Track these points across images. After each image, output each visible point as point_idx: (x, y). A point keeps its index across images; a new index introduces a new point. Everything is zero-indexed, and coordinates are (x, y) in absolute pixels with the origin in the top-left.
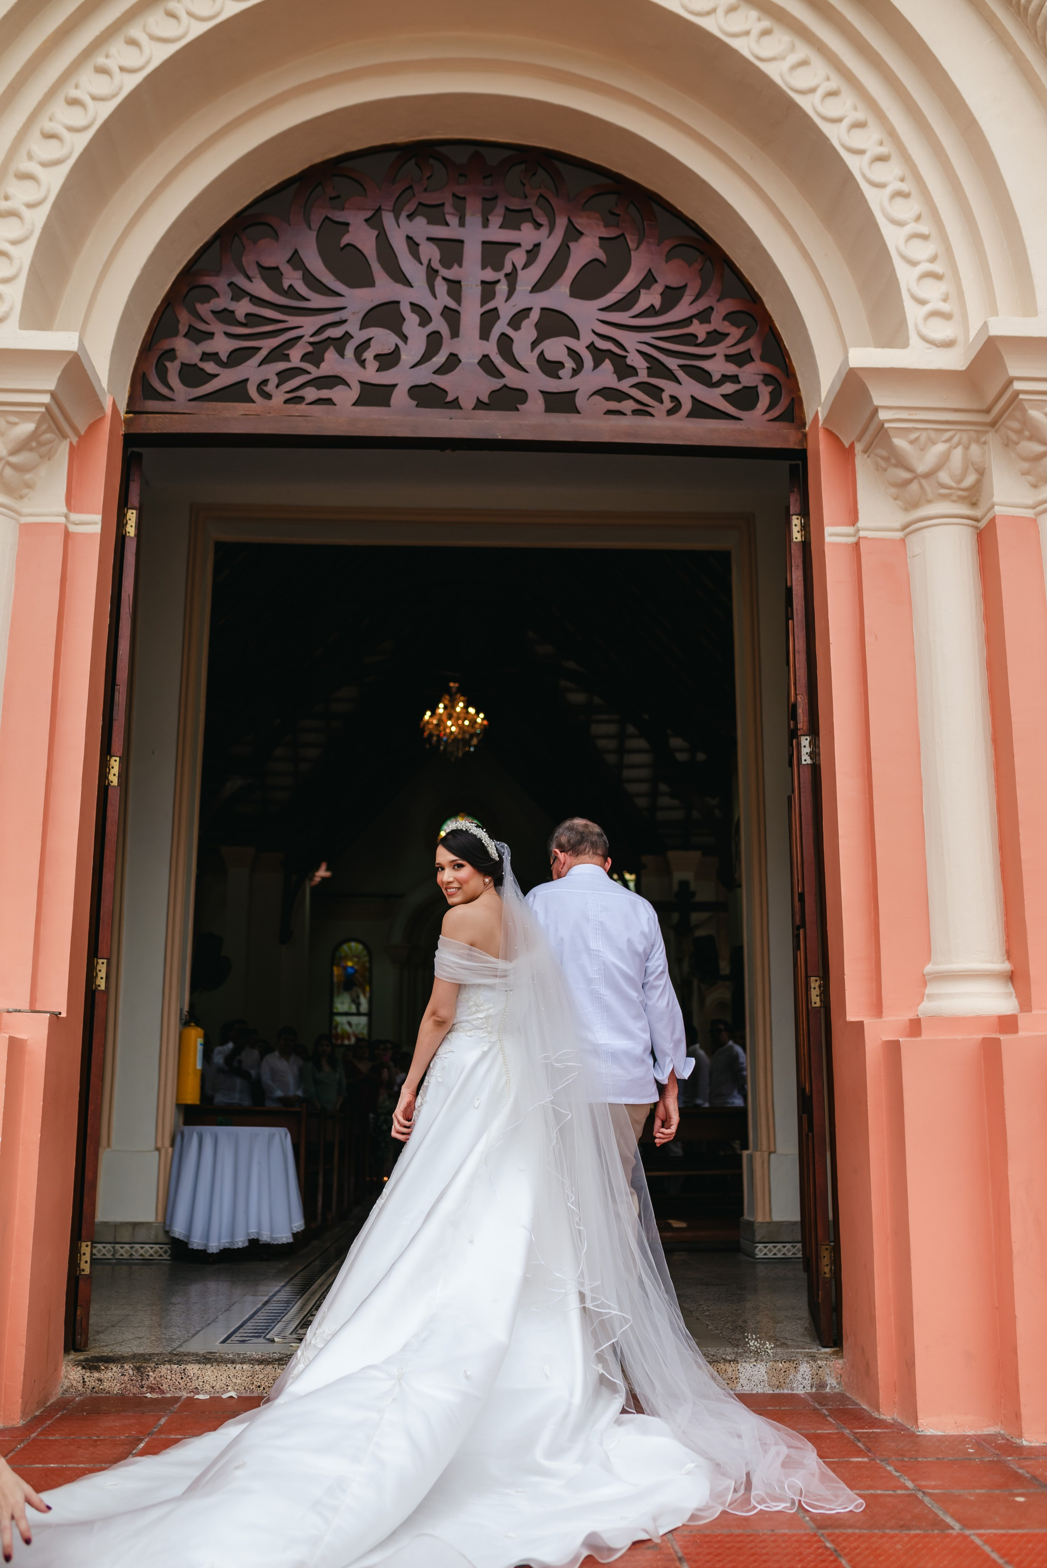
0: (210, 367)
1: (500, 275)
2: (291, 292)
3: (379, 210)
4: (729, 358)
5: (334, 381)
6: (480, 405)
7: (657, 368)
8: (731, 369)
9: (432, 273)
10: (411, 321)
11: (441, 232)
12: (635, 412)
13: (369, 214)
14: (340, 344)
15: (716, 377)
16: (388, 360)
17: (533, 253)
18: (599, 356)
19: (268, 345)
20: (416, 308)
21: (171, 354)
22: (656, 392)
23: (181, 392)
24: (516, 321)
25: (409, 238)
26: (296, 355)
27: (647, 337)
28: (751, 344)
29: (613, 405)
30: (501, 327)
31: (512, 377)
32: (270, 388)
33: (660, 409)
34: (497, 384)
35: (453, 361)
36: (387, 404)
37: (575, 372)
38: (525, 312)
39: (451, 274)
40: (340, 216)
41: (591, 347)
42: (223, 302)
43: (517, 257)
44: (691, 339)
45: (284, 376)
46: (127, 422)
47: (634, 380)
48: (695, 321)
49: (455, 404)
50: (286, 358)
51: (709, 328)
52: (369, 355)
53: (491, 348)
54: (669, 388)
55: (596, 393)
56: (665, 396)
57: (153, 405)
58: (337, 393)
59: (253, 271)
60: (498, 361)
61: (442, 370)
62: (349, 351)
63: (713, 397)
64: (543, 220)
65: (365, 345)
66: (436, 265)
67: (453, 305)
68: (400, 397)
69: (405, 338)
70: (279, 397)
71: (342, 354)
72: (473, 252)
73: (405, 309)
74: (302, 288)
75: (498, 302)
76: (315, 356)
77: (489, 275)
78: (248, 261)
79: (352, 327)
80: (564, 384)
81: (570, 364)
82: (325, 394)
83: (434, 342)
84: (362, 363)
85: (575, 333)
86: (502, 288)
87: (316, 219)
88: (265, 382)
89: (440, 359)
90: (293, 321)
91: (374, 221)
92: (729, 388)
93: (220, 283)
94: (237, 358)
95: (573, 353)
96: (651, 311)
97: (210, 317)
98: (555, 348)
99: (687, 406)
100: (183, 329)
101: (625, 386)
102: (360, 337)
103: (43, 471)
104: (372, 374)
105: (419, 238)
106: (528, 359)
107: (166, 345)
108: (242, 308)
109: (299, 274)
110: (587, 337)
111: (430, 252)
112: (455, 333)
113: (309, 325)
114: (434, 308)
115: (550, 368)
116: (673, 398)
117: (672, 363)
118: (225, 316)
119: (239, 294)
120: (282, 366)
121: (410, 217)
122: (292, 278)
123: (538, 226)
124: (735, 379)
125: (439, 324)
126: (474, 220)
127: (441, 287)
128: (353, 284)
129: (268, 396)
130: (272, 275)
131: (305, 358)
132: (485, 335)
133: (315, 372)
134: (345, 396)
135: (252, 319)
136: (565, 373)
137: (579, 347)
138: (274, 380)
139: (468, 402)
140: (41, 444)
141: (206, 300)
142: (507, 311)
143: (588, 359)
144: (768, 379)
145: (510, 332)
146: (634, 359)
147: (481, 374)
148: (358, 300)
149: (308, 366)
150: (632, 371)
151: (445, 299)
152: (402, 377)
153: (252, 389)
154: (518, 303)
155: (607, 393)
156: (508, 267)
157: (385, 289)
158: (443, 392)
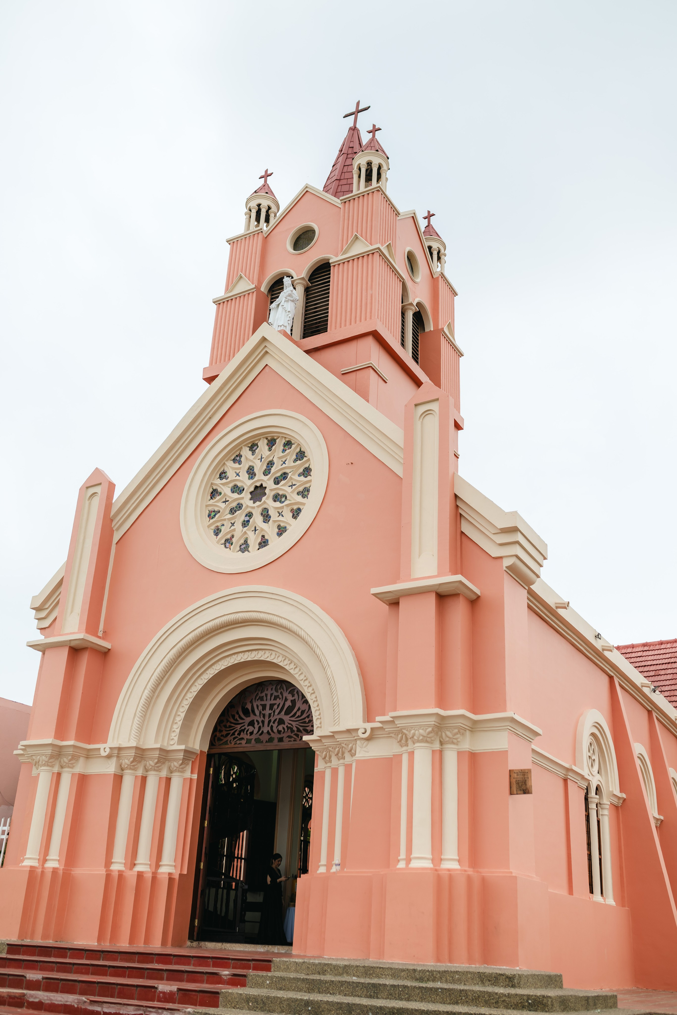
1: (272, 711)
2: (236, 720)
3: (252, 700)
5: (242, 739)
7: (299, 730)
9: (260, 712)
10: (256, 723)
11: (263, 703)
12: (294, 741)
13: (250, 700)
14: (244, 730)
16: (251, 733)
17: (278, 706)
18: (288, 728)
19: (232, 732)
20: (257, 721)
21: (216, 736)
23: (218, 744)
24: (274, 723)
25: (257, 705)
26: (236, 733)
27: (297, 723)
29: (290, 739)
30: (271, 724)
31: (273, 735)
33: (298, 739)
34: (270, 737)
35: (263, 732)
36: (250, 743)
37: (284, 733)
38: (276, 720)
39: (263, 712)
40: (245, 702)
41: (287, 726)
42: (225, 724)
43: (275, 707)
44: (305, 722)
45: (234, 739)
46: (209, 751)
47: (294, 733)
48: (307, 718)
49: (262, 742)
50: (235, 735)
51: (309, 719)
52: (248, 732)
53: (269, 729)
54: (300, 734)
55: (287, 737)
57: (213, 747)
59: (231, 716)
60: (270, 731)
61: (260, 735)
62: (245, 732)
64: (281, 697)
65: (248, 730)
66: (261, 710)
67: (263, 719)
68: (253, 741)
69: (254, 728)
70: (233, 743)
71: (244, 733)
72: (268, 707)
73: (255, 721)
74: (238, 719)
75: (271, 718)
76: (239, 734)
77: (270, 712)
78: (230, 714)
79: (246, 726)
80: (282, 735)
81: (283, 731)
82: (241, 742)
83: (260, 728)
84: (247, 734)
85: (284, 724)
86: (273, 714)
87: (241, 703)
88: (231, 740)
89: (260, 732)
90: (236, 726)
91: (251, 702)
93: (225, 720)
94: (227, 735)
96: (298, 717)
97: (223, 727)
98: (281, 727)
100: (218, 730)
101: (292, 735)
102: (247, 728)
103: (187, 767)
104: (249, 737)
105: (259, 705)
106: (275, 730)
107: (215, 734)
108: (228, 724)
109: (238, 715)
110: (286, 724)
111: (260, 708)
112: (263, 726)
113: (239, 726)
114: (260, 720)
115: (279, 732)
117: (301, 728)
118: (225, 726)
119: (228, 721)
120: (234, 736)
121: (258, 700)
122: (237, 717)
123: (280, 699)
125: (261, 724)
126: (268, 699)
127: (262, 716)
128: (247, 717)
129: (231, 743)
130: (233, 716)
131: (238, 734)
132: (268, 726)
133: (239, 737)
134: (244, 742)
135: (230, 726)
136: (282, 733)
137: (285, 726)
138: (232, 740)
139: (264, 742)
141: (223, 723)
142: (273, 720)
143: (286, 729)
145: (273, 725)
146: (295, 729)
147: (267, 734)
148: (248, 720)
149: (238, 736)
150: (294, 731)
151: (262, 718)
152: (254, 737)
153: (229, 742)
154: (275, 718)
155: (289, 737)
156: (274, 710)
157: (252, 717)
158: (261, 740)
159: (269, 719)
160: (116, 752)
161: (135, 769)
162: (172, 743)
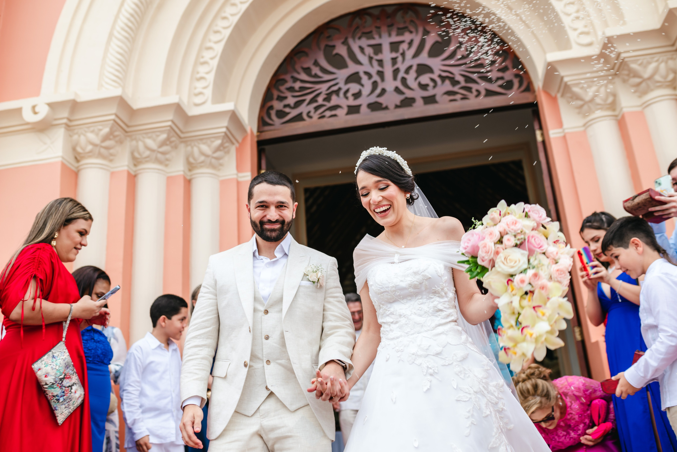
0: (287, 110)
1: (398, 55)
2: (316, 76)
3: (346, 39)
4: (499, 70)
5: (336, 107)
6: (397, 107)
7: (468, 79)
8: (500, 74)
9: (371, 59)
10: (365, 79)
11: (372, 42)
12: (462, 99)
13: (342, 40)
14: (337, 92)
15: (494, 79)
16: (357, 95)
17: (411, 43)
18: (443, 79)
19: (309, 98)
20: (366, 73)
21: (271, 107)
22: (469, 89)
23: (277, 121)
24: (407, 71)
25: (360, 47)
26: (320, 100)
27: (463, 67)
28: (508, 63)
29: (452, 97)
30: (401, 74)
31: (409, 94)
32: (312, 114)
33: (471, 96)
34: (402, 97)
35: (384, 91)
36: (359, 113)
37: (434, 87)
38: (410, 67)
39: (379, 57)
40: (331, 43)
41: (440, 76)
42: (289, 84)
43: (404, 46)
44: (481, 65)
45: (317, 108)
46: (258, 136)
47: (459, 86)
49: (386, 108)
50: (316, 101)
52: (349, 95)
53: (398, 83)
54: (474, 87)
55: (444, 94)
56: (474, 90)
57: (266, 128)
58: (338, 112)
59: (300, 70)
60: (402, 88)
61: (380, 95)
62: (341, 94)
63: (494, 87)
64: (413, 29)
65: (347, 91)
66: (372, 55)
67: (380, 69)
68: (364, 109)
69: (362, 85)
70: (316, 116)
71: (338, 96)
72: (386, 48)
73: (362, 75)
74: (320, 73)
75: (398, 65)
76: (328, 99)
77: (394, 55)
78: (298, 67)
79: (342, 85)
80: (430, 92)
81: (431, 84)
82: (333, 112)
83: (375, 85)
84: (347, 98)
85: (432, 72)
86: (400, 59)
87: (322, 46)
89: (378, 91)
90: (317, 86)
91: (345, 43)
92: (500, 82)
93: (288, 77)
94: (298, 104)
95: (433, 80)
96: (462, 58)
97: (285, 91)
98: (425, 79)
99: (483, 92)
100: (275, 97)
101: (456, 89)
102: (344, 88)
103: (226, 158)
104: (352, 102)
105: (364, 46)
106: (414, 85)
107: (269, 104)
108: (297, 85)
109: (318, 68)
110: (437, 72)
111: (369, 51)
112: (383, 79)
113: (324, 88)
114: (373, 71)
115: (424, 87)
116: (477, 91)
117: (475, 76)
118: (291, 89)
119: (295, 80)
120: (315, 105)
121: (360, 38)
122: (316, 70)
123: (411, 32)
124: (502, 78)
125: (376, 78)
126: (385, 35)
127: (375, 63)
128: (339, 69)
129: (310, 117)
130: (307, 71)
131: (325, 100)
132: (395, 78)
133: (329, 105)
134: (341, 113)
135: (302, 89)
136: (430, 88)
137: (435, 76)
138: (313, 111)
139: (391, 106)
140: (224, 148)
141: (283, 84)
142: (402, 67)
143: (439, 81)
144: (517, 76)
145: (405, 76)
146: (458, 78)
147: (395, 94)
148: (342, 74)
149: (325, 103)
150: (458, 82)
151: (377, 67)
152: (364, 101)
153: (305, 116)
154: (407, 64)
155: (449, 93)
156: (401, 51)
157: (352, 68)
158: (381, 104)
159: (396, 67)
160: (65, 114)
161: (110, 158)
162: (198, 100)
